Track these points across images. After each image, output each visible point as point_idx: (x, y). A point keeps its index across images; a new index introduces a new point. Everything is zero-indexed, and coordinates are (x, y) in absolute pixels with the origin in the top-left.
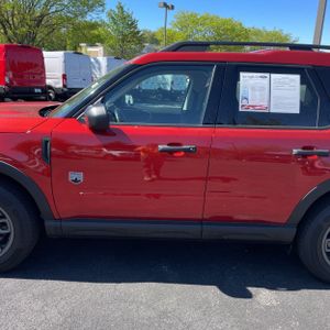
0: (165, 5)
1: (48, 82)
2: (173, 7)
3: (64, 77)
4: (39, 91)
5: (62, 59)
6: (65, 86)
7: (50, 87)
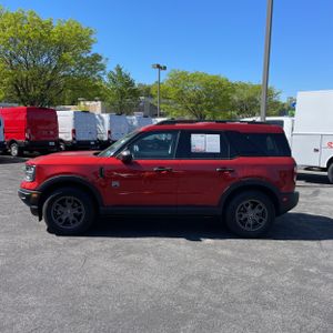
0: (158, 66)
1: (61, 136)
2: (165, 68)
3: (74, 131)
4: (53, 144)
5: (72, 117)
6: (74, 139)
7: (62, 141)
